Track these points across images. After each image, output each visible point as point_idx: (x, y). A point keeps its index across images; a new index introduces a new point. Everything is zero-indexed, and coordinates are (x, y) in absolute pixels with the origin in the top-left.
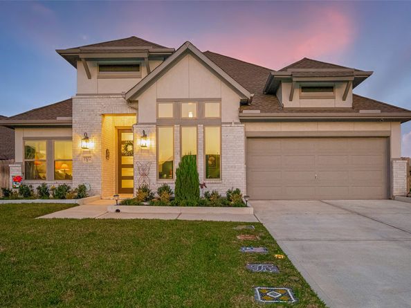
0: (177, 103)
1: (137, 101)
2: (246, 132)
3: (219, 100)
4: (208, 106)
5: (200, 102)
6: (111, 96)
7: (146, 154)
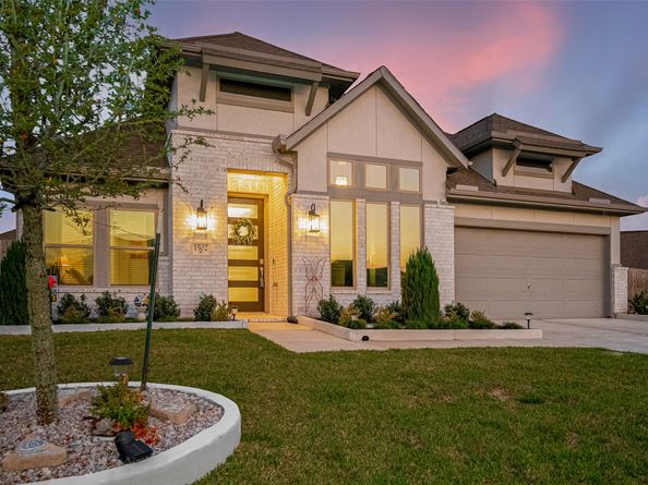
0: (359, 162)
1: (296, 152)
2: (456, 218)
3: (419, 165)
4: (403, 172)
5: (393, 165)
6: (245, 139)
7: (314, 245)
